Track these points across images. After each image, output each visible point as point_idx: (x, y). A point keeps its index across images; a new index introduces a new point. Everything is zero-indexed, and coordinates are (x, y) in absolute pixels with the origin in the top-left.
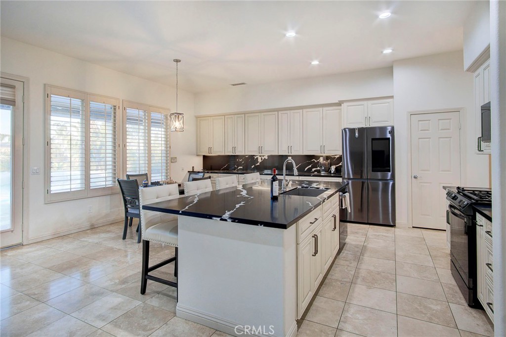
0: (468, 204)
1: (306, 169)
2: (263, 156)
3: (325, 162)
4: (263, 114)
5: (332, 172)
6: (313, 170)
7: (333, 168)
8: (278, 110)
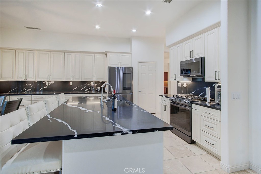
0: (189, 102)
1: (82, 89)
2: (51, 82)
3: (94, 85)
4: (52, 53)
5: (98, 90)
6: (86, 90)
7: (99, 88)
8: (64, 52)
